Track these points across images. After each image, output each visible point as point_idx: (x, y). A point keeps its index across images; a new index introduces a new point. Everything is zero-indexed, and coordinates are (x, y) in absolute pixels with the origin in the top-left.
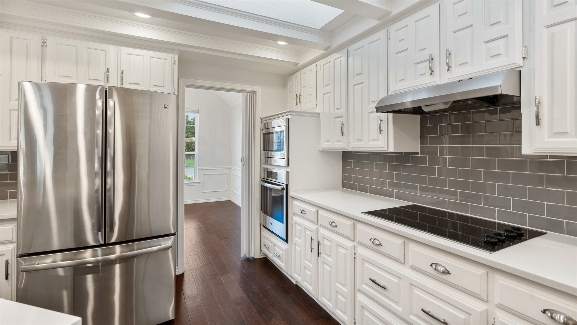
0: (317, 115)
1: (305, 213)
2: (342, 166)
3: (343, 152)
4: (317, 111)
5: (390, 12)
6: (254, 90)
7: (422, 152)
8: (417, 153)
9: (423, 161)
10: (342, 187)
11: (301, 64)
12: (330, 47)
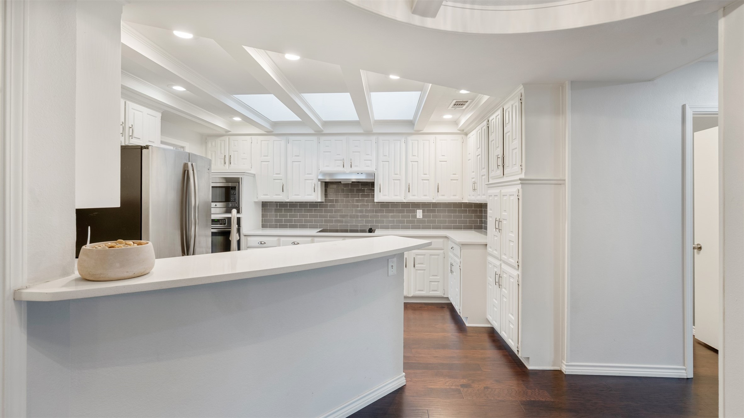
0: (254, 176)
1: (265, 243)
2: (262, 212)
3: (262, 202)
4: (252, 172)
5: (323, 131)
6: (183, 145)
7: (325, 202)
8: (323, 202)
9: (326, 206)
10: (262, 227)
11: (232, 133)
12: (273, 132)
